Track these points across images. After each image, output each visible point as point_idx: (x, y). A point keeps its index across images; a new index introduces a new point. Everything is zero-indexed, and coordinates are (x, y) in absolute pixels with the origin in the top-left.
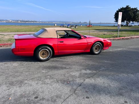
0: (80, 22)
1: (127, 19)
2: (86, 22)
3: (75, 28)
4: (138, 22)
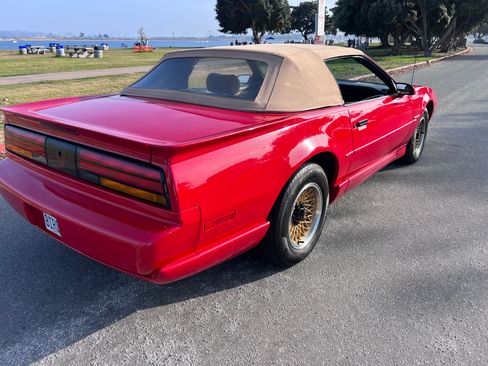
0: (82, 34)
1: (254, 23)
2: (105, 36)
3: (92, 55)
4: (283, 33)
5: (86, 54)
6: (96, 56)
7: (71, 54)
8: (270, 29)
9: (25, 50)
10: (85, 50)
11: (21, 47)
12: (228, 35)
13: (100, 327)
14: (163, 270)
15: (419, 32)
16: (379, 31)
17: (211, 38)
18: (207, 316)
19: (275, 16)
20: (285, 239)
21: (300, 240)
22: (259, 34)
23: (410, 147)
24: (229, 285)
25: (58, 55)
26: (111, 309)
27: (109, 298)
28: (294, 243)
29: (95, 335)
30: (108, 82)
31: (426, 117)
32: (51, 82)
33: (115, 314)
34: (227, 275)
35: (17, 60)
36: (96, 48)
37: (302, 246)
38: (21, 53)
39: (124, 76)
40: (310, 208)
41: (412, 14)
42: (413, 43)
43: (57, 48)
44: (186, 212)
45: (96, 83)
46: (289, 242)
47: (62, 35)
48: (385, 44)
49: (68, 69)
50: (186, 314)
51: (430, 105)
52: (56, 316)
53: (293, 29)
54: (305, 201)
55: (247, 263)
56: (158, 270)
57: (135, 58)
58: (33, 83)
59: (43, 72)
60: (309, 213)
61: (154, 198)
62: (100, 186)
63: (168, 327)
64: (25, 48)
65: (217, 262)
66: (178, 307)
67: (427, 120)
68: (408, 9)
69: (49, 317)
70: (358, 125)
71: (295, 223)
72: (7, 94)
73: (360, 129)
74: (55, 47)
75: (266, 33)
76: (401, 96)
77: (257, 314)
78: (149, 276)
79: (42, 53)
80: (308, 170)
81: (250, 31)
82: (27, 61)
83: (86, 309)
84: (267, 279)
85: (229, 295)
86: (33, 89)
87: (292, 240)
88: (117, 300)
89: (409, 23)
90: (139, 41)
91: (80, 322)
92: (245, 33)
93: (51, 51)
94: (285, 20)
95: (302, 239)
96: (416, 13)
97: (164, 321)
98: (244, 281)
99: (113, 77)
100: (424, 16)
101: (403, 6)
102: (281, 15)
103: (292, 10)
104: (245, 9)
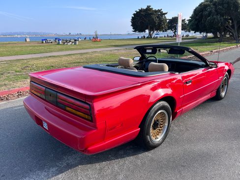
0: (70, 33)
1: (149, 27)
2: (80, 34)
3: (73, 44)
4: (163, 31)
5: (71, 43)
6: (75, 44)
7: (64, 43)
8: (157, 30)
9: (44, 41)
10: (70, 41)
11: (43, 40)
12: (137, 33)
13: (62, 172)
14: (89, 149)
15: (233, 31)
16: (212, 30)
17: (129, 34)
18: (109, 171)
19: (160, 24)
20: (148, 136)
21: (156, 137)
22: (152, 32)
23: (218, 92)
24: (122, 157)
25: (59, 44)
26: (68, 164)
27: (68, 160)
28: (153, 139)
29: (60, 176)
30: (79, 56)
31: (227, 77)
32: (54, 57)
33: (69, 167)
34: (121, 152)
35: (41, 46)
36: (75, 40)
37: (158, 140)
38: (43, 43)
39: (87, 53)
40: (162, 122)
41: (229, 22)
42: (231, 36)
43: (58, 40)
44: (100, 123)
45: (74, 57)
46: (150, 138)
47: (61, 34)
48: (215, 37)
49: (61, 50)
50: (101, 169)
51: (229, 71)
52: (44, 166)
53: (169, 29)
54: (159, 118)
55: (131, 147)
56: (87, 148)
57: (92, 45)
58: (46, 57)
59: (51, 52)
60: (162, 124)
61: (86, 116)
62: (65, 110)
63: (92, 174)
64: (44, 40)
65: (116, 146)
66: (97, 166)
67: (228, 79)
68: (226, 20)
69: (42, 166)
70: (187, 83)
71: (154, 129)
72: (35, 62)
73: (187, 85)
74: (57, 40)
75: (155, 32)
76: (211, 68)
77: (133, 172)
78: (83, 151)
79: (52, 43)
80: (160, 105)
81: (147, 31)
82: (45, 46)
83: (58, 164)
84: (140, 155)
85: (121, 161)
86: (46, 60)
87: (152, 137)
88: (71, 160)
89: (227, 27)
90: (95, 37)
91: (54, 169)
92: (145, 32)
93: (56, 42)
94: (165, 25)
95: (158, 136)
96: (231, 21)
97: (90, 172)
98: (129, 155)
99: (81, 54)
100: (235, 23)
101: (224, 19)
102: (162, 23)
103: (168, 21)
104: (145, 21)
